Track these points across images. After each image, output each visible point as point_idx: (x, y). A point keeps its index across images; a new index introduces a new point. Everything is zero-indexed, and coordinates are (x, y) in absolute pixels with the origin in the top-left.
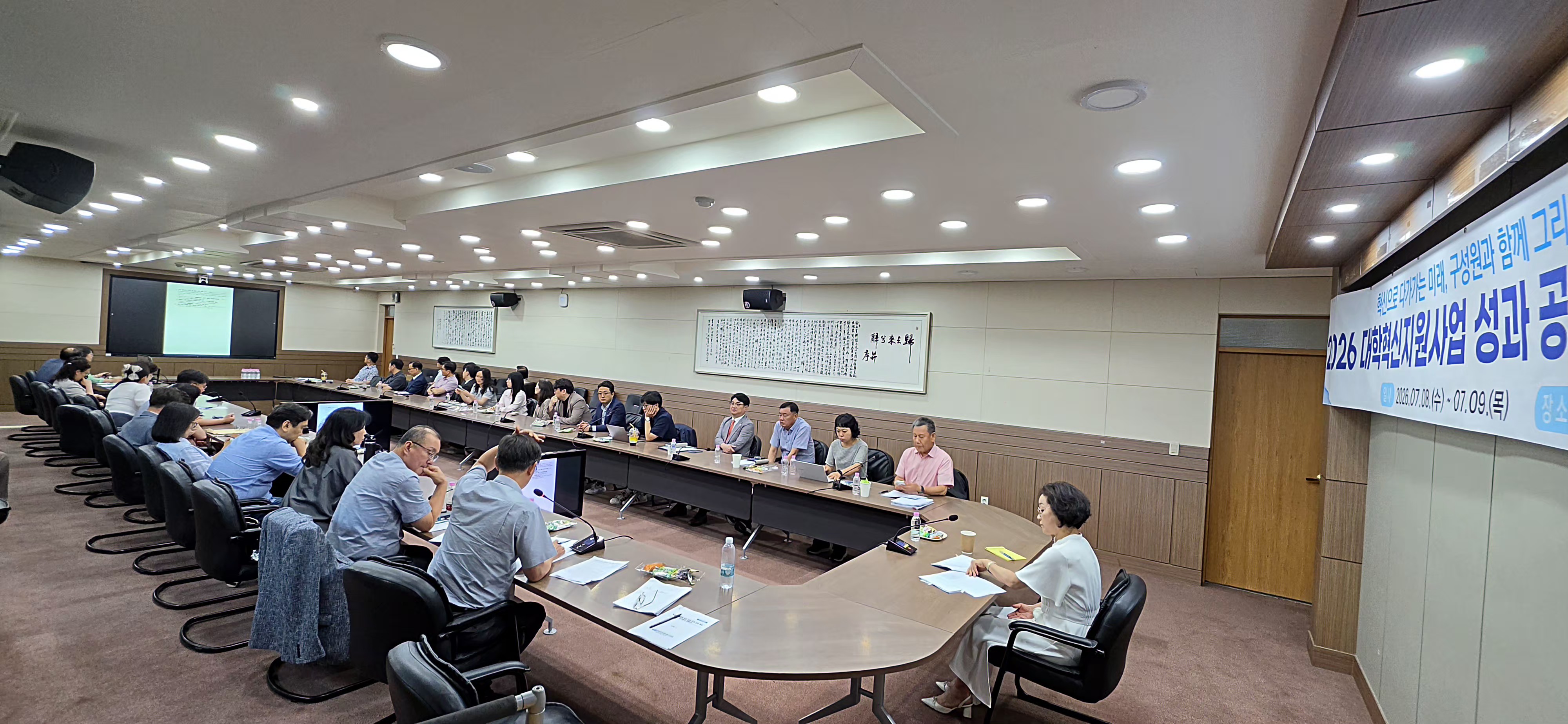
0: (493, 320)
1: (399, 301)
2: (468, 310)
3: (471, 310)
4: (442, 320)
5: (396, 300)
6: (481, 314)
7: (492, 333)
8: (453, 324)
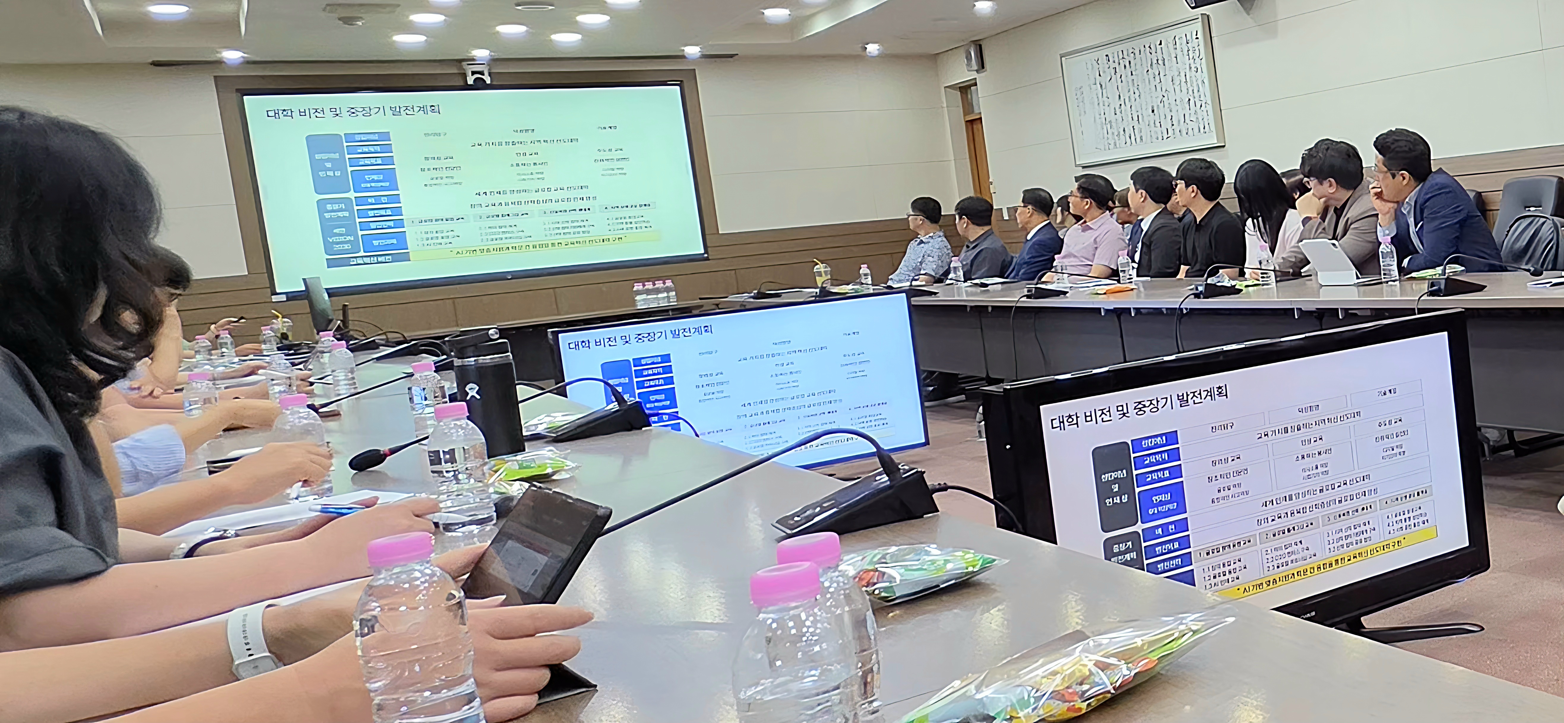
0: (1203, 55)
1: (982, 66)
2: (1138, 44)
3: (1146, 41)
4: (1086, 90)
5: (975, 66)
6: (1171, 46)
7: (1206, 89)
8: (1111, 90)
